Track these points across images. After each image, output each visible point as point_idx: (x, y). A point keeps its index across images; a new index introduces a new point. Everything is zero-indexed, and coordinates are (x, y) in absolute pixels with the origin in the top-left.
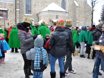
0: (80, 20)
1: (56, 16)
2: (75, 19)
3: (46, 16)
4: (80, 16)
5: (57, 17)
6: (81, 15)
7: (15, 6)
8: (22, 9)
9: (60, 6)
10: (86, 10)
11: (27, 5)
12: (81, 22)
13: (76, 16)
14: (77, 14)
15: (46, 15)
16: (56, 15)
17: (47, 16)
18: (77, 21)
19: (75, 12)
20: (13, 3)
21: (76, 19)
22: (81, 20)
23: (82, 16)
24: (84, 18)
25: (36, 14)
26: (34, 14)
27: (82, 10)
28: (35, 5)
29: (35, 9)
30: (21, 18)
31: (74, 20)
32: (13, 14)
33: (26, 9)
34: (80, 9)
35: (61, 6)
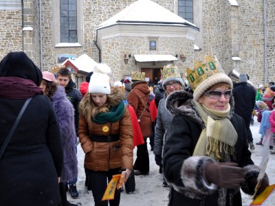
0: (246, 53)
1: (150, 42)
2: (228, 50)
3: (113, 44)
4: (244, 42)
5: (153, 44)
6: (250, 38)
7: (21, 17)
8: (46, 28)
9: (172, 11)
10: (269, 20)
11: (65, 13)
12: (252, 62)
13: (230, 39)
14: (235, 33)
15: (114, 39)
16: (149, 38)
17: (117, 44)
18: (234, 58)
19: (226, 28)
20: (14, 9)
21: (230, 52)
22: (251, 56)
23: (254, 41)
24: (261, 48)
25: (91, 41)
26: (86, 42)
27: (253, 21)
28: (89, 13)
29: (89, 25)
30: (45, 56)
31: (225, 56)
32: (15, 43)
33: (62, 27)
34: (245, 18)
35: (176, 9)
